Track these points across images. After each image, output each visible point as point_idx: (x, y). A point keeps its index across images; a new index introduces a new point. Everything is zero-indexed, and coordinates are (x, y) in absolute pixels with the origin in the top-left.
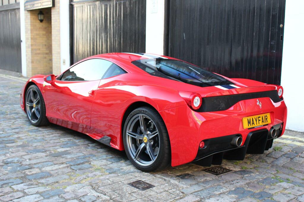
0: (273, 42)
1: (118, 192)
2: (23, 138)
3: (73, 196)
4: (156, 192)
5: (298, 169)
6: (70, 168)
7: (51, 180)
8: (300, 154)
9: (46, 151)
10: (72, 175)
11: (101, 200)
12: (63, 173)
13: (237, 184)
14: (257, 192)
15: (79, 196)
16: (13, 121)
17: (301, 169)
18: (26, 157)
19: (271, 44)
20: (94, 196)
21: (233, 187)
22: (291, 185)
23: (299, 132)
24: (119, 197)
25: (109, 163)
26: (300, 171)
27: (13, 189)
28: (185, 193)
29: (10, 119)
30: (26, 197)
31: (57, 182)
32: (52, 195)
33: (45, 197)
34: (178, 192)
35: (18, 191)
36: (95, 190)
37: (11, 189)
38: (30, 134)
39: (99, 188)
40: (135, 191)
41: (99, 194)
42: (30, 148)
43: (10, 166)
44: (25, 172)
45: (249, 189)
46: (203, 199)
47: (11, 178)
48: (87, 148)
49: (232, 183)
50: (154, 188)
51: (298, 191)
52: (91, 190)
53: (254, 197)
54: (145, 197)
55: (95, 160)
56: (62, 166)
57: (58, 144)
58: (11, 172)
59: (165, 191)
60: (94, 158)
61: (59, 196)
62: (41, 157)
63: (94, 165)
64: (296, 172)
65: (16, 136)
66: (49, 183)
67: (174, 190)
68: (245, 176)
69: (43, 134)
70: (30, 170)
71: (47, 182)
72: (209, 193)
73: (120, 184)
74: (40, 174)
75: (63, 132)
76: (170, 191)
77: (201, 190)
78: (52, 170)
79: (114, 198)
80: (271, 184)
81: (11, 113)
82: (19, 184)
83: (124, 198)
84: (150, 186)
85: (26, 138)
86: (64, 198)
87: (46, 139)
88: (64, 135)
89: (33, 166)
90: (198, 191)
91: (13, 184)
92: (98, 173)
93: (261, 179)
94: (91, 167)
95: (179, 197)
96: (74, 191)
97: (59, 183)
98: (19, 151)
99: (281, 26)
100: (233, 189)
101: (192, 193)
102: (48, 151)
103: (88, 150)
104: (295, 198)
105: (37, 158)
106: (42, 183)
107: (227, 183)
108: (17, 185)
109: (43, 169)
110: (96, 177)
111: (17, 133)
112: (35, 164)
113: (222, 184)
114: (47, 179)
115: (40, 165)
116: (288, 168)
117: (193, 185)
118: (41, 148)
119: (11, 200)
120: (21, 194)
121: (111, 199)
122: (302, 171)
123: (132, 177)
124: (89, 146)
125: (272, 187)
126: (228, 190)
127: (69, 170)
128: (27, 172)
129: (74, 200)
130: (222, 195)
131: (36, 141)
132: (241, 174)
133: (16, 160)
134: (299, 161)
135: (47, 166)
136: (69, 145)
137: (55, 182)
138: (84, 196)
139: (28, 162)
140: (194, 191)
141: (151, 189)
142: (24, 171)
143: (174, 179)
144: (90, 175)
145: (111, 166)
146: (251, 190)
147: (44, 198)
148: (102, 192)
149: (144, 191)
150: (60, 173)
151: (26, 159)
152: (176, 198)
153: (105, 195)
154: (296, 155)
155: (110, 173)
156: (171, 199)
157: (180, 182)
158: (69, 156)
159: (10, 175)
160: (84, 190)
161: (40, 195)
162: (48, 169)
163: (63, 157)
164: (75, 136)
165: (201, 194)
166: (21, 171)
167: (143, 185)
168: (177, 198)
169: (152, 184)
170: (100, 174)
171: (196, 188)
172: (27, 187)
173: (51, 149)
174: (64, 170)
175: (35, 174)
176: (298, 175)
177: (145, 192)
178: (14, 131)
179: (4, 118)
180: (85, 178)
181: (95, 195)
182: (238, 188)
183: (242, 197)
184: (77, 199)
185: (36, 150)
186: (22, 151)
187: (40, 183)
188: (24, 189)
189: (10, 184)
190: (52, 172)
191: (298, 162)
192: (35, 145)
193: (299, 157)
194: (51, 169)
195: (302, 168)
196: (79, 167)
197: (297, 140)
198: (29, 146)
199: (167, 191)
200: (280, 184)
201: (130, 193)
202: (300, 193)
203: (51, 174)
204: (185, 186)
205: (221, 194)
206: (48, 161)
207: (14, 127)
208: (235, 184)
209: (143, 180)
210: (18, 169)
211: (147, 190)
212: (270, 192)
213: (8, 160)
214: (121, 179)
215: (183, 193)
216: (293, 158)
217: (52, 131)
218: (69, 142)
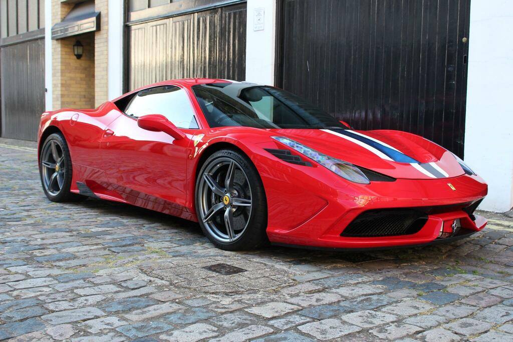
0: (451, 67)
1: (184, 276)
2: (36, 216)
3: (109, 280)
4: (248, 278)
5: (492, 259)
6: (109, 250)
7: (74, 263)
8: (496, 241)
9: (71, 231)
10: (111, 258)
11: (154, 285)
12: (96, 256)
13: (387, 273)
14: (420, 283)
15: (118, 281)
16: (23, 197)
17: (496, 259)
18: (36, 236)
19: (447, 71)
20: (143, 280)
21: (381, 277)
22: (478, 277)
23: (497, 213)
24: (186, 282)
25: (175, 245)
26: (495, 261)
27: (9, 271)
28: (298, 280)
29: (18, 195)
30: (29, 280)
31: (84, 265)
32: (73, 278)
33: (62, 281)
34: (286, 278)
35: (17, 273)
36: (146, 274)
37: (6, 271)
38: (49, 212)
39: (153, 272)
40: (214, 275)
41: (152, 279)
42: (45, 227)
43: (8, 246)
44: (33, 253)
45: (407, 280)
46: (327, 288)
47: (8, 259)
48: (141, 229)
49: (380, 272)
50: (246, 273)
51: (491, 283)
52: (140, 274)
53: (414, 289)
54: (229, 283)
55: (151, 242)
56: (95, 247)
57: (93, 223)
58: (9, 253)
59: (264, 277)
60: (151, 240)
61: (85, 281)
62: (63, 237)
63: (149, 248)
64: (488, 263)
65: (25, 213)
66: (71, 266)
67: (279, 276)
68: (401, 265)
69: (70, 213)
70: (41, 251)
71: (67, 265)
72: (339, 282)
73: (189, 267)
74: (58, 255)
75: (102, 211)
76: (272, 277)
77: (326, 278)
78: (79, 252)
79: (176, 283)
80: (446, 274)
81: (20, 189)
82: (21, 266)
83: (193, 283)
84: (238, 271)
85: (41, 216)
86: (93, 283)
87: (74, 217)
88: (105, 215)
89: (48, 247)
90: (321, 279)
91: (11, 265)
92: (154, 255)
93: (428, 270)
94: (143, 250)
95: (287, 285)
96: (110, 275)
97: (88, 266)
98: (26, 230)
99: (464, 39)
100: (381, 279)
101: (309, 281)
102: (75, 231)
103: (142, 231)
104: (485, 291)
105: (55, 237)
106: (58, 266)
107: (371, 272)
108: (17, 267)
109: (64, 250)
110: (151, 261)
111: (28, 211)
112: (51, 244)
113: (362, 272)
114: (68, 262)
115: (59, 246)
116: (475, 258)
117: (312, 272)
118: (63, 227)
119: (4, 283)
120: (22, 277)
121: (171, 284)
122: (499, 262)
123: (210, 260)
124: (144, 226)
125: (447, 278)
126: (371, 279)
127: (107, 252)
128: (37, 253)
129: (110, 285)
130: (359, 285)
131: (56, 219)
132: (396, 263)
133: (19, 239)
134: (494, 248)
135: (71, 246)
136: (110, 224)
137: (80, 265)
138: (126, 280)
139: (39, 242)
140: (314, 278)
141: (241, 273)
142: (31, 252)
143: (281, 265)
144: (140, 257)
145: (177, 249)
146: (410, 280)
147: (59, 282)
148: (157, 276)
149: (228, 276)
150: (90, 255)
151: (36, 239)
152: (281, 286)
153: (162, 279)
154: (490, 241)
155: (174, 256)
156: (273, 286)
157: (292, 268)
158: (109, 237)
159: (7, 256)
160: (128, 274)
161: (54, 278)
162: (72, 250)
163: (99, 238)
164: (122, 215)
165: (324, 283)
166: (25, 252)
167: (228, 269)
168: (283, 285)
169: (243, 268)
170: (158, 257)
171: (318, 275)
172: (33, 269)
173: (80, 228)
174: (98, 252)
175: (49, 255)
176: (491, 266)
177: (231, 277)
178: (22, 208)
179: (8, 193)
180: (132, 262)
181: (146, 280)
182: (388, 278)
183: (394, 288)
184: (114, 284)
185: (56, 229)
186: (32, 230)
187: (55, 266)
188: (27, 272)
189: (5, 266)
190: (77, 254)
191: (492, 249)
192: (55, 223)
193: (496, 243)
194: (76, 250)
195: (500, 257)
196: (124, 249)
197: (492, 223)
198: (45, 225)
199: (267, 277)
200: (460, 275)
201: (204, 277)
202: (494, 286)
203: (75, 255)
204: (298, 273)
205: (358, 283)
206: (73, 241)
207: (24, 204)
208: (384, 273)
209: (229, 264)
210: (22, 249)
211: (234, 275)
212: (442, 283)
213: (6, 239)
214: (192, 262)
215: (294, 280)
216: (485, 246)
217: (85, 209)
218: (111, 222)
